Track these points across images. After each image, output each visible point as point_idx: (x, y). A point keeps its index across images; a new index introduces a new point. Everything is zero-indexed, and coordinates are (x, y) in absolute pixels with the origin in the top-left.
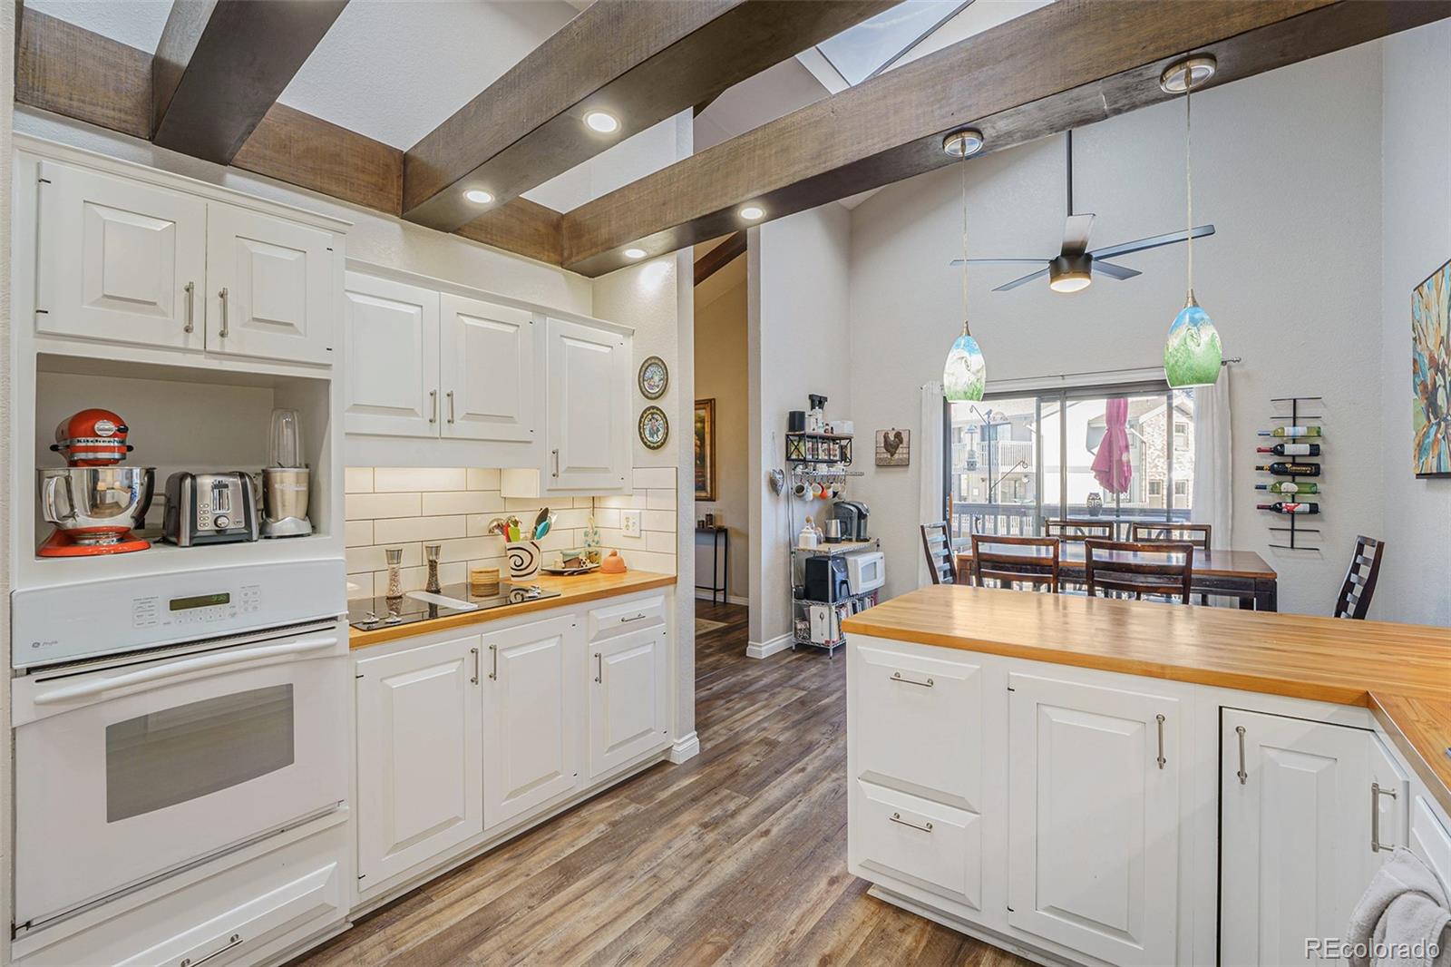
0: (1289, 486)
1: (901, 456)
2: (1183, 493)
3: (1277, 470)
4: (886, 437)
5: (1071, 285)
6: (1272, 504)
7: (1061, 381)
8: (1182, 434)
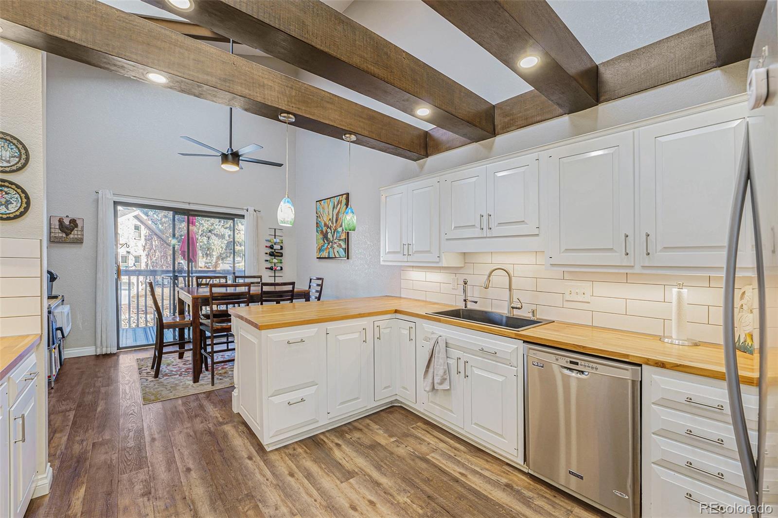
0: (275, 261)
1: (76, 236)
2: (138, 262)
3: (271, 254)
4: (61, 221)
5: (230, 168)
6: (269, 267)
7: (188, 206)
8: (137, 231)
